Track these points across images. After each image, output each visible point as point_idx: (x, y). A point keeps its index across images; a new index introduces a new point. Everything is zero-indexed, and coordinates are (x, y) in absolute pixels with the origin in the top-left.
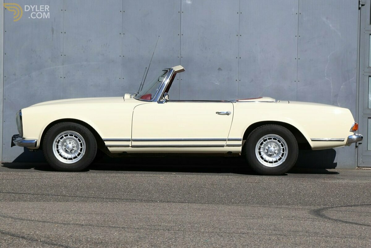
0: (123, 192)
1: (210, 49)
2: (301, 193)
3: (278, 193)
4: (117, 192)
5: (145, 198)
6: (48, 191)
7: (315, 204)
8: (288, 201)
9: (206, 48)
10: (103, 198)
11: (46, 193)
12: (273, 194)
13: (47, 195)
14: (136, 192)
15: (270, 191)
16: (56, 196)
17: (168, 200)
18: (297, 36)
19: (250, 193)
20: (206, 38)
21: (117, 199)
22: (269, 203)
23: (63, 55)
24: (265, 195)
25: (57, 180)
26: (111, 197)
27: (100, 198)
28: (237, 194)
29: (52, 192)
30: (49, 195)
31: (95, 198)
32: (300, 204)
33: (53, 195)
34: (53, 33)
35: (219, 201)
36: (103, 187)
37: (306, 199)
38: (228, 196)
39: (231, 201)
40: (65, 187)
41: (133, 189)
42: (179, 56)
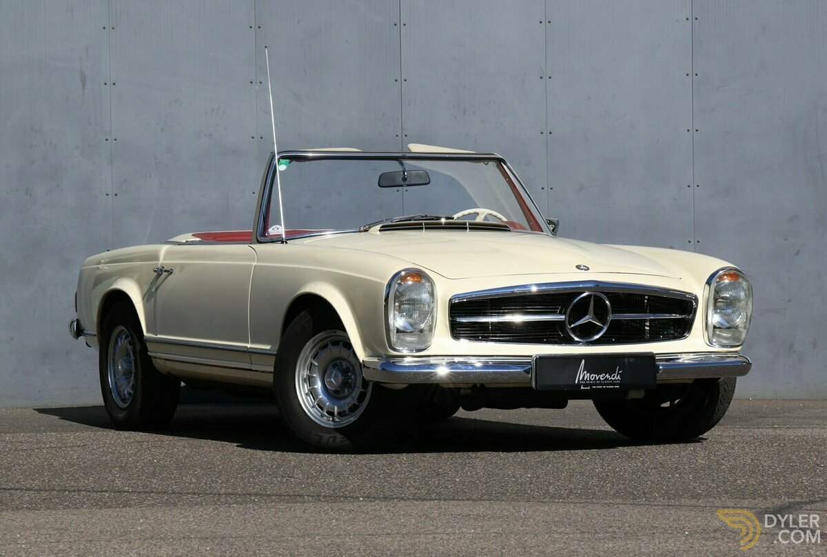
0: (270, 475)
1: (474, 113)
2: (722, 464)
3: (663, 467)
4: (253, 477)
5: (325, 491)
6: (77, 480)
7: (765, 493)
8: (694, 488)
9: (465, 110)
10: (219, 494)
11: (73, 486)
12: (651, 469)
13: (74, 491)
14: (303, 474)
15: (643, 462)
16: (97, 492)
17: (387, 494)
18: (690, 75)
19: (593, 469)
20: (464, 86)
21: (256, 495)
22: (645, 493)
23: (110, 140)
24: (633, 473)
25: (101, 449)
26: (239, 490)
27: (211, 494)
28: (561, 472)
29: (86, 482)
30: (79, 491)
31: (199, 494)
32: (726, 493)
33: (89, 491)
34: (84, 85)
35: (516, 494)
36: (219, 465)
37: (739, 482)
38: (538, 477)
39: (547, 492)
40: (123, 469)
41: (295, 466)
42: (399, 133)
